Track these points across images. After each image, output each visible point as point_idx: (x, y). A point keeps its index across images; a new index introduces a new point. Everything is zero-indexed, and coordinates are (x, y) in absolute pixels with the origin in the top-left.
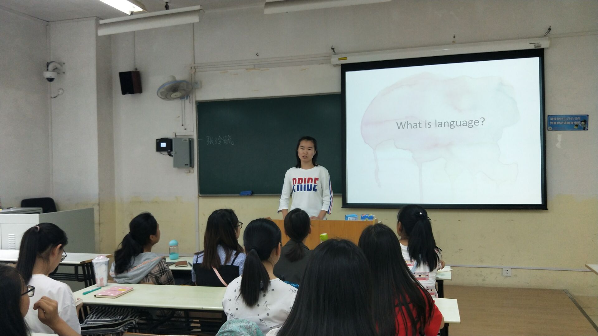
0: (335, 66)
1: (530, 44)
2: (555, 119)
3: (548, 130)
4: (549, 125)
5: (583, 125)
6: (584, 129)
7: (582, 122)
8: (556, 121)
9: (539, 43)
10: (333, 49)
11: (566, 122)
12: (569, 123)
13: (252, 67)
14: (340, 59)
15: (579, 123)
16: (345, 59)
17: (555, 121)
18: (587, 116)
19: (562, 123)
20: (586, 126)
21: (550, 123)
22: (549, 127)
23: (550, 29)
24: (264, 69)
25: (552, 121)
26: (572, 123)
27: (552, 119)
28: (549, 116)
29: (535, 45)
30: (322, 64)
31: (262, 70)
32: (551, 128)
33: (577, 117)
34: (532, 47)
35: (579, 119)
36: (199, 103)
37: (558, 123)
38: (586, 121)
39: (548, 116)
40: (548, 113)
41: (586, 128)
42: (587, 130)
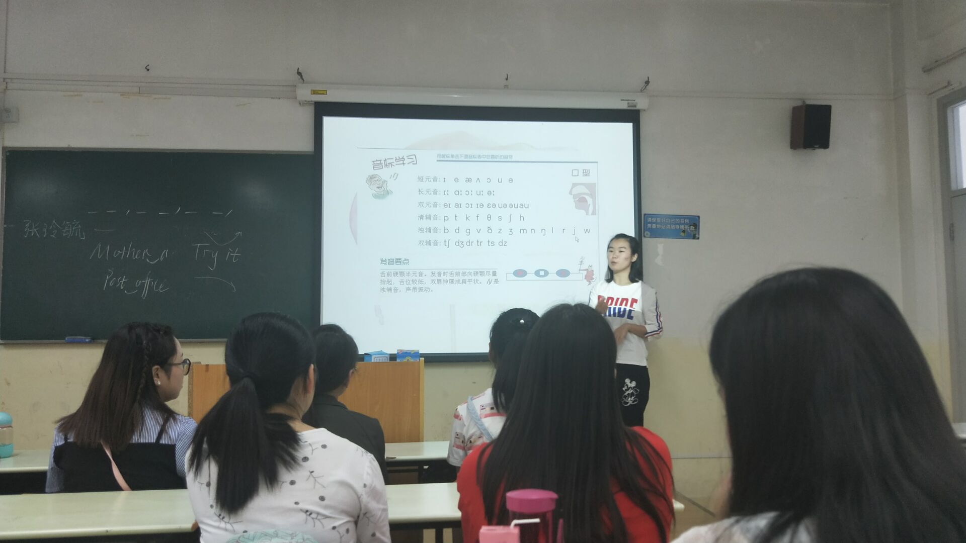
0: (303, 104)
1: (622, 100)
2: (654, 221)
3: (645, 237)
4: (646, 229)
5: (692, 231)
6: (694, 237)
7: (692, 227)
8: (656, 223)
9: (634, 101)
10: (299, 73)
11: (669, 226)
12: (673, 227)
13: (136, 90)
14: (314, 92)
15: (687, 227)
16: (323, 94)
17: (654, 223)
18: (698, 219)
19: (663, 227)
20: (697, 232)
21: (647, 227)
22: (645, 233)
23: (647, 83)
24: (160, 96)
25: (649, 223)
26: (678, 227)
27: (650, 220)
28: (646, 216)
29: (628, 103)
30: (277, 98)
31: (155, 99)
32: (649, 233)
33: (685, 218)
34: (623, 106)
35: (687, 221)
36: (9, 151)
37: (658, 226)
38: (697, 226)
39: (645, 214)
40: (645, 210)
41: (697, 236)
42: (698, 238)
